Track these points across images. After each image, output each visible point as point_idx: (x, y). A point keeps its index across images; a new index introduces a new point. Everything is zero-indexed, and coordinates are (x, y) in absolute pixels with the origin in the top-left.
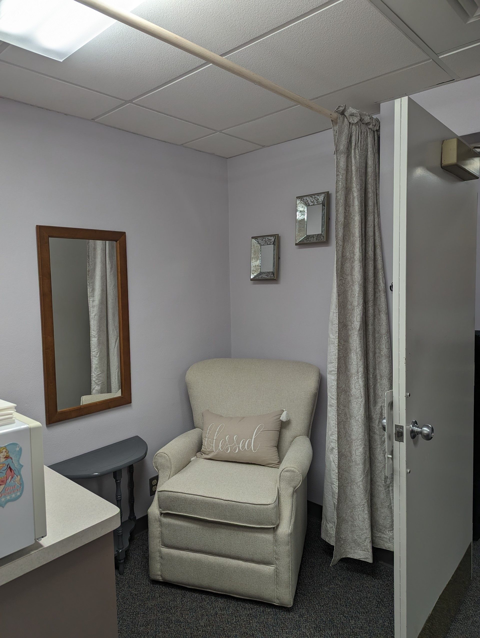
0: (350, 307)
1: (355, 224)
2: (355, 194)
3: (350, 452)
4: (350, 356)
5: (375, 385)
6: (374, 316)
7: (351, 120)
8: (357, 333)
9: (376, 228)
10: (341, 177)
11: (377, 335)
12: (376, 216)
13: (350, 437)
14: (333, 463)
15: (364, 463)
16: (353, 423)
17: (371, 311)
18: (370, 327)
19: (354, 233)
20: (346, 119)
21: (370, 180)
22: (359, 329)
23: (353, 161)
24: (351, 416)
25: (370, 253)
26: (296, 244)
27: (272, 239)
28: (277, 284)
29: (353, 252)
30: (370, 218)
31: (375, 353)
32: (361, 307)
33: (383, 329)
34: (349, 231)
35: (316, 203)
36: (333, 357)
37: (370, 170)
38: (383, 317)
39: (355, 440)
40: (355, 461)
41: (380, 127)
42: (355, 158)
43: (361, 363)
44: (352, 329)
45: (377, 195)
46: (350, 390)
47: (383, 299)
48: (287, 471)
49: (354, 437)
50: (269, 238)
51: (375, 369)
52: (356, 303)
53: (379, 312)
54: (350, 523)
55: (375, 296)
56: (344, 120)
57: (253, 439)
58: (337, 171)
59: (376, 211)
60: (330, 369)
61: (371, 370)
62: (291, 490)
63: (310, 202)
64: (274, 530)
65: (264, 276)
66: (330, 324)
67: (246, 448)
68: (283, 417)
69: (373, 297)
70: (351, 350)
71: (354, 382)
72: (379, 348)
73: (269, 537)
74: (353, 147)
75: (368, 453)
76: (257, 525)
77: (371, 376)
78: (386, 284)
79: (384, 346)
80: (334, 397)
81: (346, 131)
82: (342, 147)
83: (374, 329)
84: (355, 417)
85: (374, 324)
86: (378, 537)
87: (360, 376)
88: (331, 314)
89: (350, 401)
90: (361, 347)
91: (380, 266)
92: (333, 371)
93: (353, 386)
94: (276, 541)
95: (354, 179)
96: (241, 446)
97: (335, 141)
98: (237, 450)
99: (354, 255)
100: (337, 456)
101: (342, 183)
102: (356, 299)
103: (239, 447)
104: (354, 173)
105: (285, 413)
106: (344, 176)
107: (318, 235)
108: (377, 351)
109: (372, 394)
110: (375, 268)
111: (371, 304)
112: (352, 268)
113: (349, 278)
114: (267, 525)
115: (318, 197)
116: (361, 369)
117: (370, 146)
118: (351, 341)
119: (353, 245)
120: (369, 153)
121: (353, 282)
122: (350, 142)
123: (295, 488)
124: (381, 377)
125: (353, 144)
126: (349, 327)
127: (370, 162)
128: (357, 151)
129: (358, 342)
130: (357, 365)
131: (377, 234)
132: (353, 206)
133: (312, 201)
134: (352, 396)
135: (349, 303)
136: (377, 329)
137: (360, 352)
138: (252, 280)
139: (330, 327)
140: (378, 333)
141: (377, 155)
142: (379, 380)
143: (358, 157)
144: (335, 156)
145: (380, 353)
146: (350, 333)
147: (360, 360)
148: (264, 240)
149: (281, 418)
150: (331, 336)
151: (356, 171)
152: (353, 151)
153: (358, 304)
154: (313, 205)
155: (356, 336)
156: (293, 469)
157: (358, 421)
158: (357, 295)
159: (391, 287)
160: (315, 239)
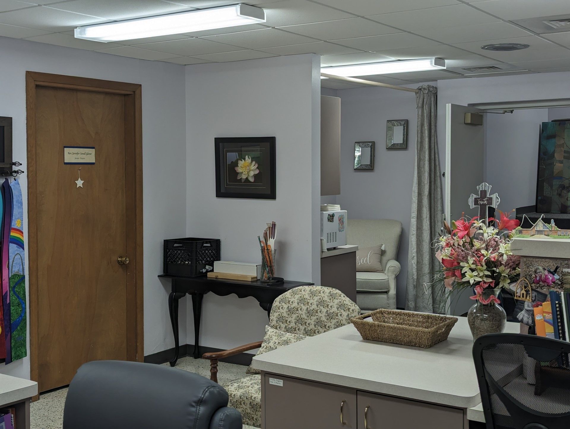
0: (423, 184)
1: (426, 142)
2: (426, 128)
3: (422, 260)
4: (423, 209)
5: (435, 226)
6: (434, 190)
7: (424, 92)
8: (426, 197)
9: (436, 144)
10: (419, 119)
11: (435, 200)
12: (435, 137)
13: (422, 252)
14: (414, 264)
15: (429, 264)
16: (424, 243)
17: (433, 187)
18: (432, 195)
19: (425, 147)
20: (422, 92)
21: (433, 119)
22: (428, 195)
23: (425, 111)
24: (423, 241)
25: (433, 157)
26: (387, 149)
27: (370, 144)
28: (373, 172)
29: (425, 157)
30: (433, 139)
31: (435, 209)
32: (428, 184)
33: (439, 197)
34: (423, 146)
35: (399, 125)
36: (415, 209)
37: (432, 114)
38: (439, 190)
39: (425, 253)
40: (425, 264)
41: (437, 91)
42: (426, 109)
43: (428, 213)
44: (424, 195)
45: (436, 126)
46: (423, 227)
47: (439, 181)
48: (392, 267)
49: (424, 251)
50: (368, 143)
51: (434, 217)
52: (426, 182)
53: (437, 187)
54: (421, 298)
55: (435, 179)
56: (421, 92)
57: (368, 258)
58: (418, 117)
59: (435, 135)
60: (413, 216)
61: (433, 217)
62: (394, 276)
63: (395, 124)
64: (386, 292)
65: (364, 167)
66: (413, 193)
67: (365, 262)
68: (383, 248)
69: (434, 180)
70: (423, 206)
71: (424, 223)
72: (437, 207)
73: (385, 296)
74: (425, 104)
75: (431, 259)
76: (379, 290)
77: (433, 221)
78: (440, 173)
79: (439, 205)
80: (414, 230)
81: (422, 97)
82: (420, 105)
83: (434, 197)
84: (425, 241)
85: (434, 194)
86: (436, 307)
87: (428, 219)
88: (414, 188)
89: (422, 233)
90: (428, 204)
91: (437, 164)
92: (415, 216)
93: (424, 225)
94: (388, 298)
95: (426, 120)
96: (361, 261)
97: (417, 102)
98: (360, 264)
99: (425, 158)
100: (416, 260)
101: (420, 123)
102: (426, 180)
103: (361, 262)
104: (425, 117)
105: (383, 246)
106: (421, 119)
107: (401, 144)
108: (436, 208)
109: (433, 230)
110: (435, 164)
111: (433, 183)
112: (424, 164)
113: (422, 169)
114: (384, 290)
115: (401, 122)
116: (428, 216)
117: (432, 102)
118: (423, 202)
119: (425, 153)
120: (432, 106)
121: (425, 172)
122: (423, 101)
123: (395, 275)
124: (438, 221)
125: (425, 102)
126: (423, 195)
127: (433, 110)
128: (427, 106)
129: (427, 202)
130: (426, 213)
131: (436, 147)
132: (425, 133)
133: (397, 124)
134: (423, 230)
135: (422, 182)
136: (436, 197)
137: (428, 207)
138: (355, 169)
139: (413, 194)
140: (436, 198)
141: (435, 106)
142: (436, 224)
143: (427, 109)
144: (417, 109)
145: (437, 209)
146: (423, 197)
147: (428, 211)
148: (364, 144)
149: (382, 248)
150: (414, 199)
151: (426, 116)
152: (425, 106)
153: (427, 183)
154: (397, 126)
155: (426, 199)
156: (395, 266)
157: (427, 242)
158: (426, 178)
159: (444, 175)
160: (399, 146)
